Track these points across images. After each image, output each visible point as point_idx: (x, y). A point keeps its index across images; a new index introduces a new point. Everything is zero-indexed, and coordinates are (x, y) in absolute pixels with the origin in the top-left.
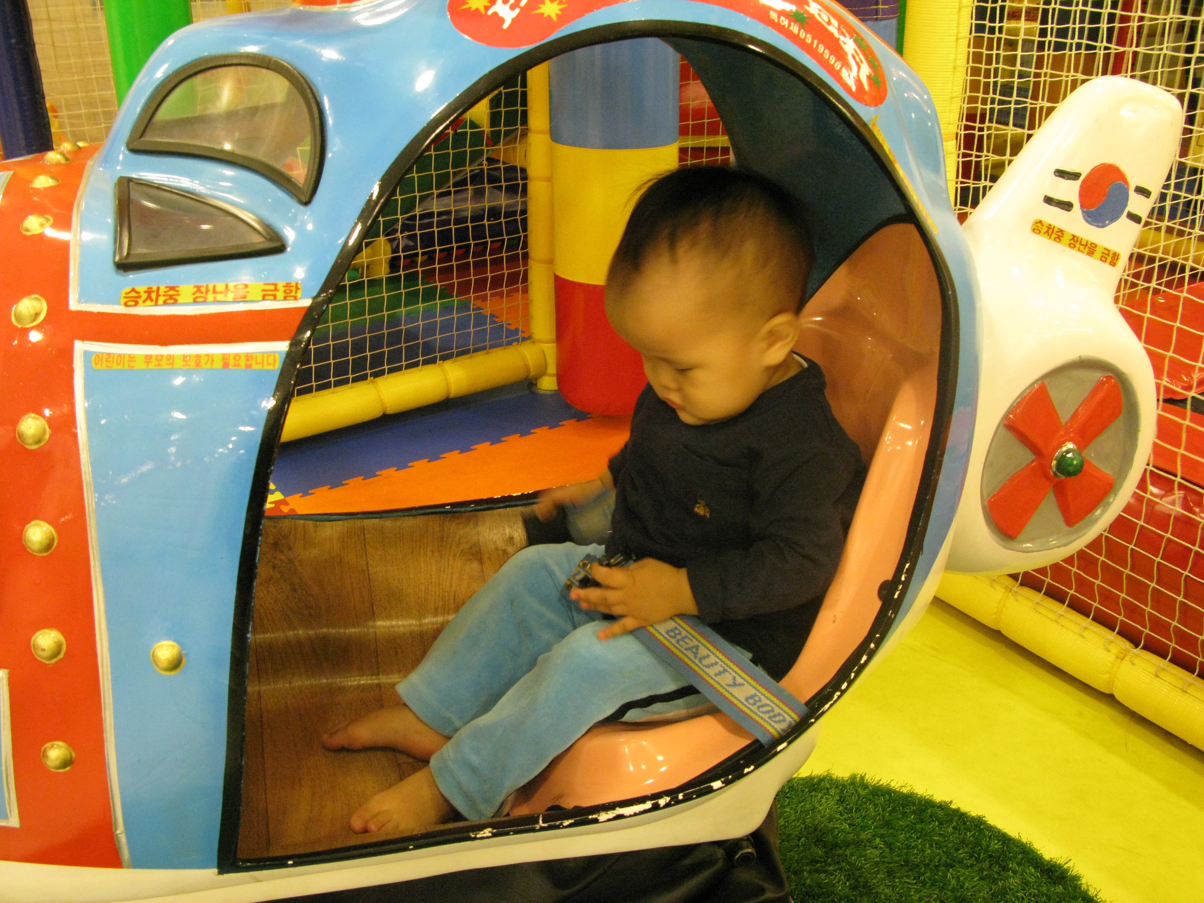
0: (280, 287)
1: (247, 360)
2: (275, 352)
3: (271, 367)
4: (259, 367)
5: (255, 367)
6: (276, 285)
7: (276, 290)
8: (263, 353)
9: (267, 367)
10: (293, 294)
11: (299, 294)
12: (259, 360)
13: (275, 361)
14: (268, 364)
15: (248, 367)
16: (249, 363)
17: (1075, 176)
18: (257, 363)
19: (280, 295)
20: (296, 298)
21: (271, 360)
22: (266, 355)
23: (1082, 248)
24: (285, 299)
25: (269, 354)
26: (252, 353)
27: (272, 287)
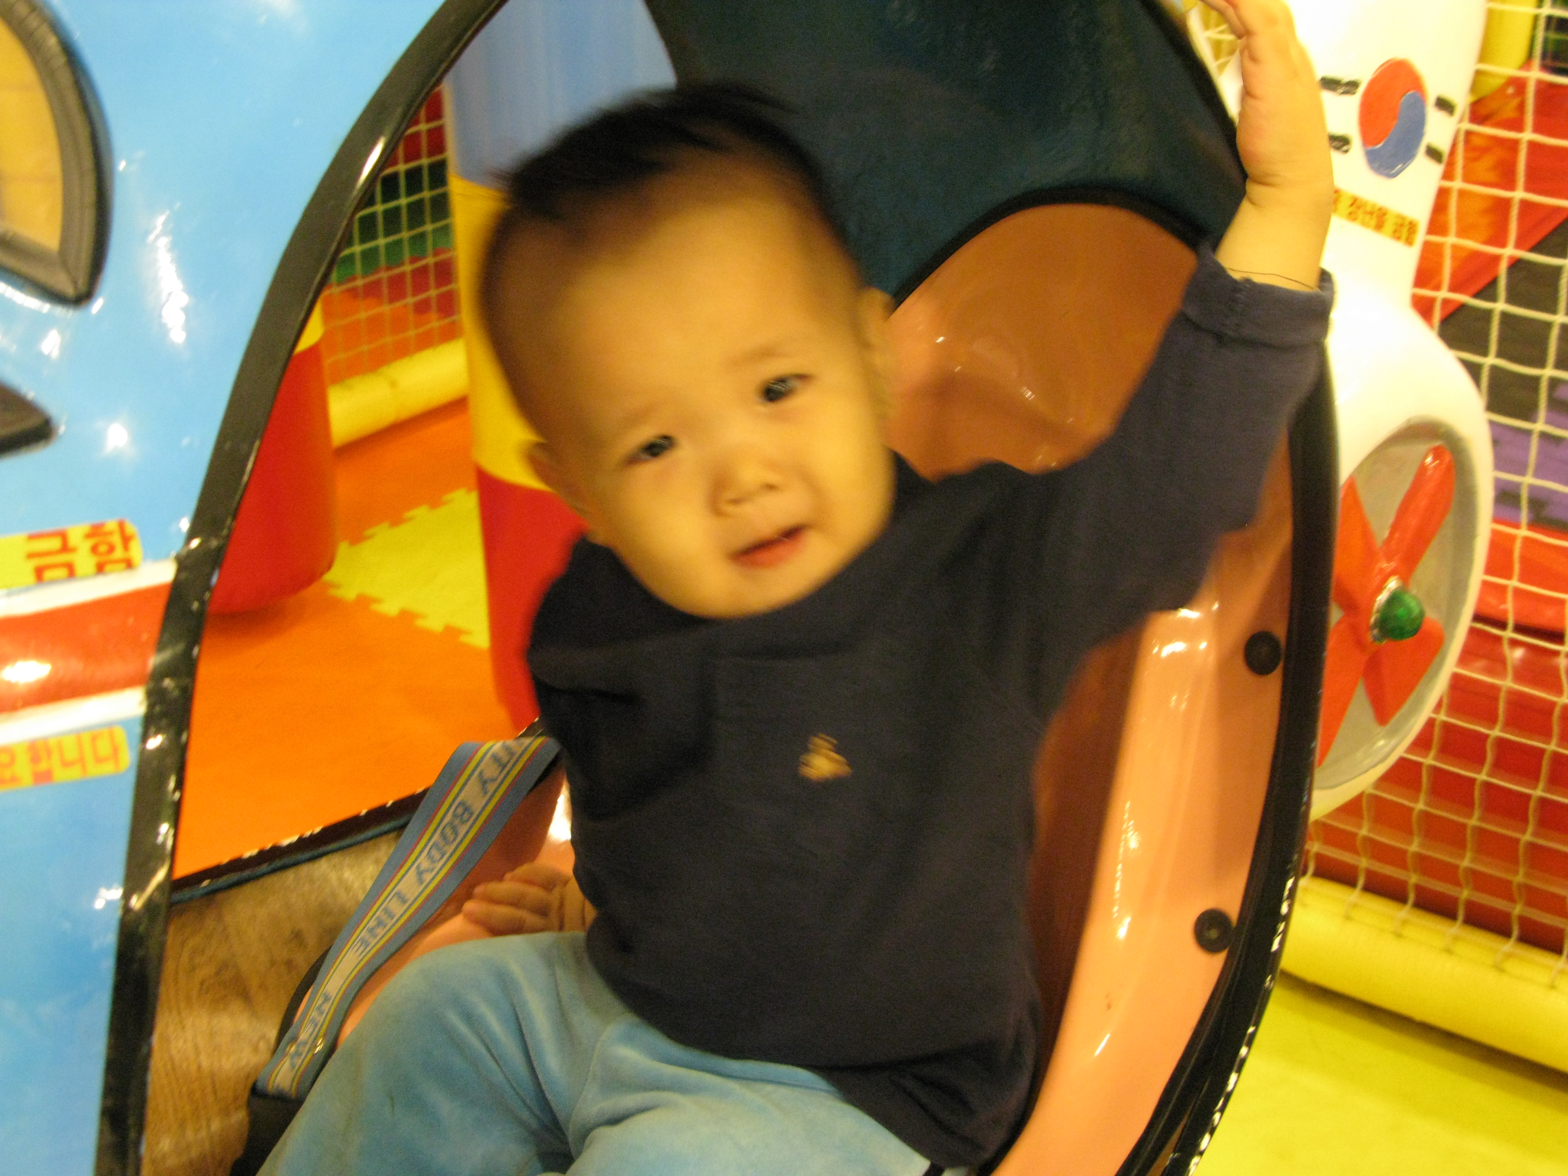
0: (77, 534)
1: (35, 759)
2: (110, 726)
3: (108, 769)
4: (74, 773)
5: (61, 775)
6: (63, 536)
7: (65, 548)
8: (78, 733)
9: (95, 770)
10: (119, 553)
11: (136, 550)
12: (71, 754)
13: (115, 751)
14: (99, 760)
15: (43, 777)
16: (43, 766)
17: (1351, 86)
18: (66, 764)
19: (84, 560)
20: (129, 564)
21: (104, 748)
22: (86, 738)
23: (1367, 218)
24: (100, 569)
25: (95, 733)
26: (45, 740)
27: (55, 544)
